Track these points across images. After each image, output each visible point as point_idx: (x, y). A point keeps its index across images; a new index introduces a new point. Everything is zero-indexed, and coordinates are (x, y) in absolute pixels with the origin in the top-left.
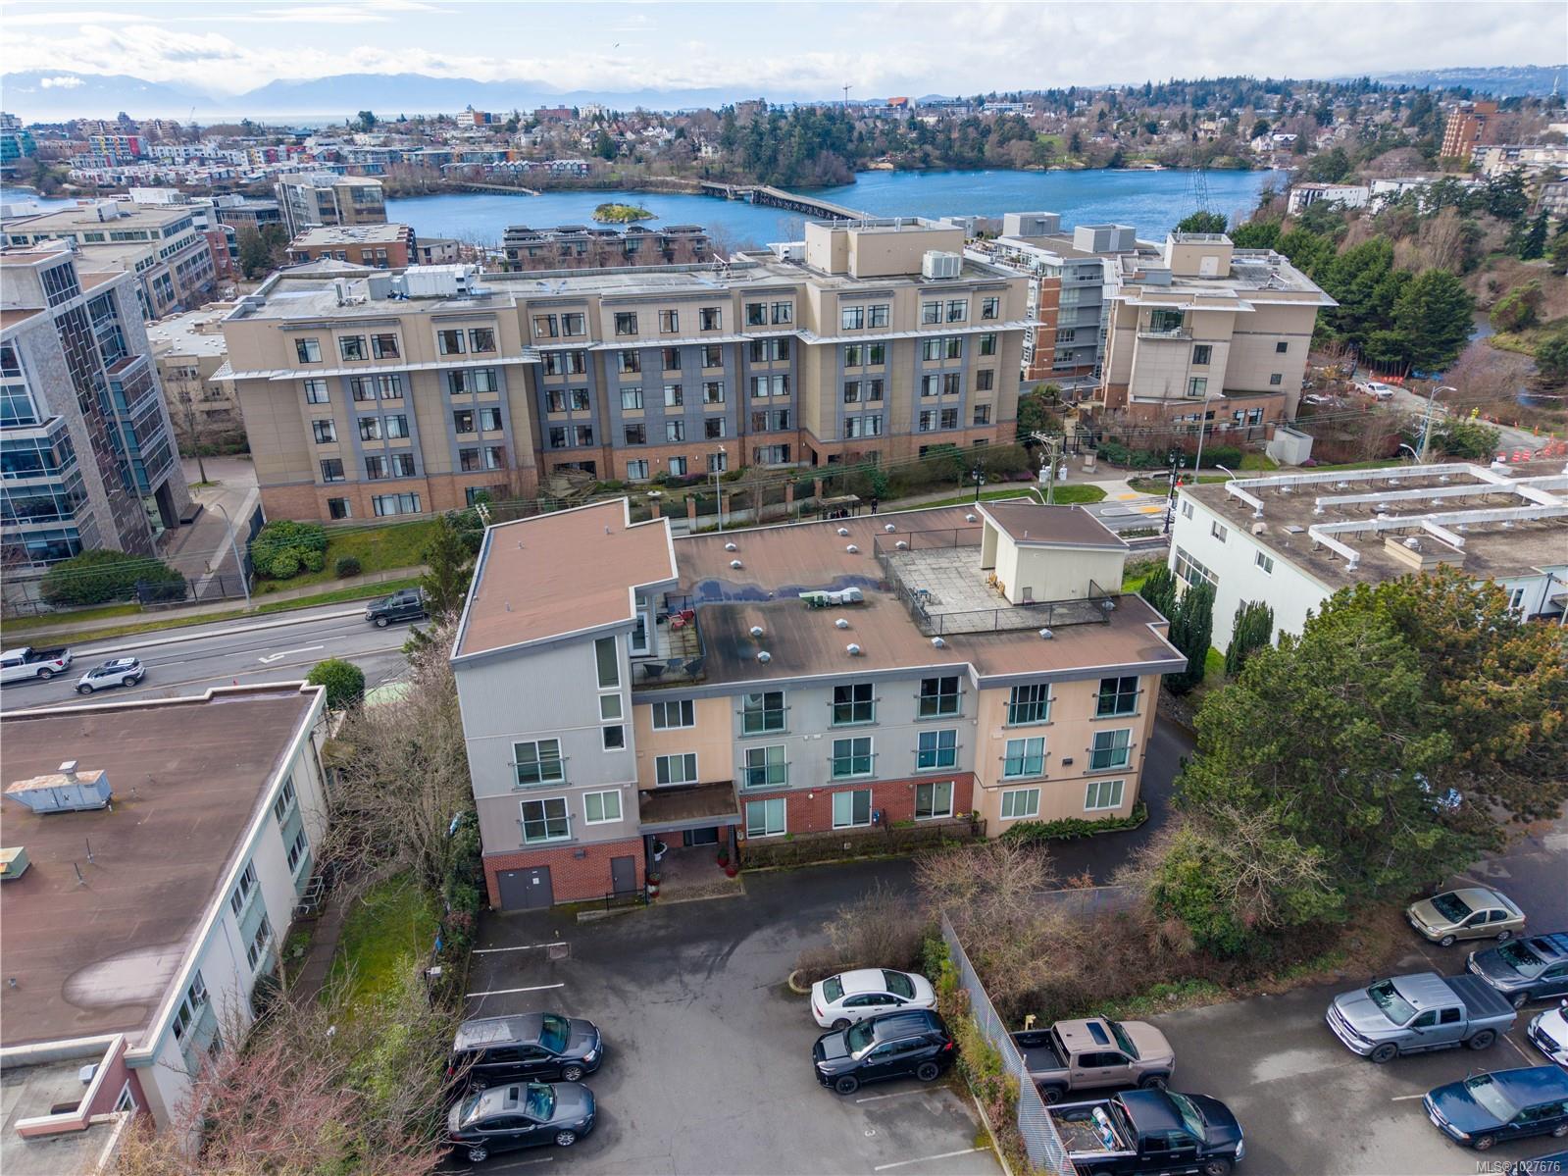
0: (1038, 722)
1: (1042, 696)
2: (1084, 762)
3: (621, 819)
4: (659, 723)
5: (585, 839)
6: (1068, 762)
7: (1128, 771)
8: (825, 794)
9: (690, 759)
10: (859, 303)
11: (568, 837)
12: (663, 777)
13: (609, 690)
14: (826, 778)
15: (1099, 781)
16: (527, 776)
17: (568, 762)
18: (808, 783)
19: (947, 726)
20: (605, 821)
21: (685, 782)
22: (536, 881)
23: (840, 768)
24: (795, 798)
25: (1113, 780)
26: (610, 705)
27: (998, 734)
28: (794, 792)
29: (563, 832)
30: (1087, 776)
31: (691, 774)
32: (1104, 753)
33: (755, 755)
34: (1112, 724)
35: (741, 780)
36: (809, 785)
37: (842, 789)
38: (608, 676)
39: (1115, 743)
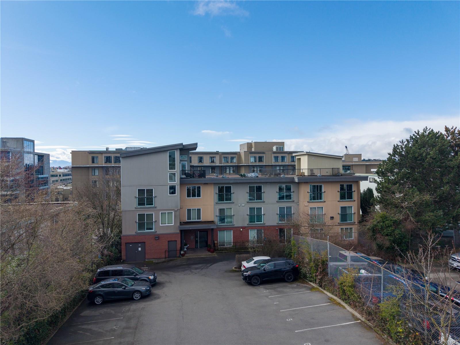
0: (319, 200)
1: (321, 190)
2: (338, 219)
3: (173, 224)
4: (189, 196)
5: (159, 232)
6: (332, 218)
7: (353, 224)
8: (246, 229)
9: (199, 210)
10: (255, 155)
11: (153, 230)
12: (189, 218)
13: (173, 171)
14: (246, 223)
15: (344, 227)
16: (141, 203)
17: (156, 199)
18: (240, 225)
19: (288, 205)
20: (167, 225)
21: (197, 220)
22: (140, 249)
23: (252, 219)
24: (235, 229)
25: (349, 227)
26: (172, 177)
27: (307, 204)
28: (236, 227)
29: (151, 229)
30: (340, 225)
31: (199, 217)
32: (344, 215)
33: (222, 211)
34: (346, 204)
35: (217, 220)
36: (240, 226)
37: (252, 228)
38: (172, 166)
39: (348, 212)
